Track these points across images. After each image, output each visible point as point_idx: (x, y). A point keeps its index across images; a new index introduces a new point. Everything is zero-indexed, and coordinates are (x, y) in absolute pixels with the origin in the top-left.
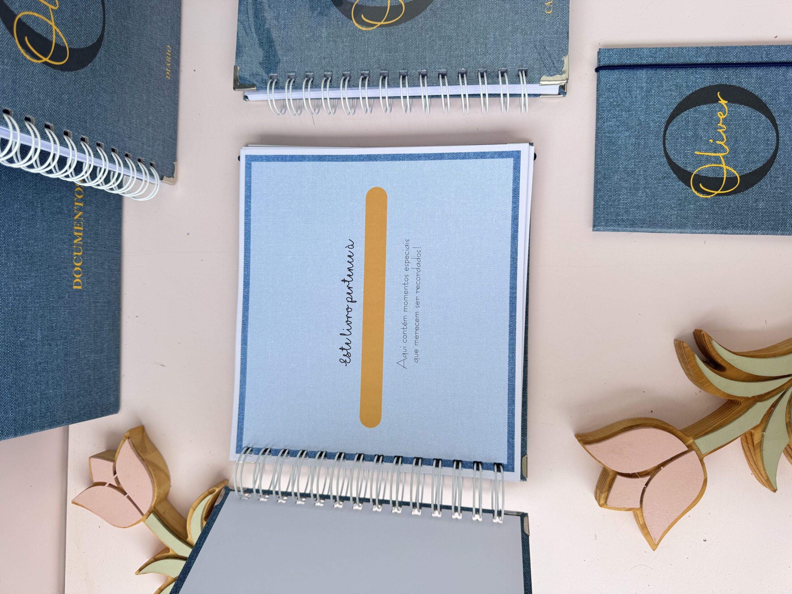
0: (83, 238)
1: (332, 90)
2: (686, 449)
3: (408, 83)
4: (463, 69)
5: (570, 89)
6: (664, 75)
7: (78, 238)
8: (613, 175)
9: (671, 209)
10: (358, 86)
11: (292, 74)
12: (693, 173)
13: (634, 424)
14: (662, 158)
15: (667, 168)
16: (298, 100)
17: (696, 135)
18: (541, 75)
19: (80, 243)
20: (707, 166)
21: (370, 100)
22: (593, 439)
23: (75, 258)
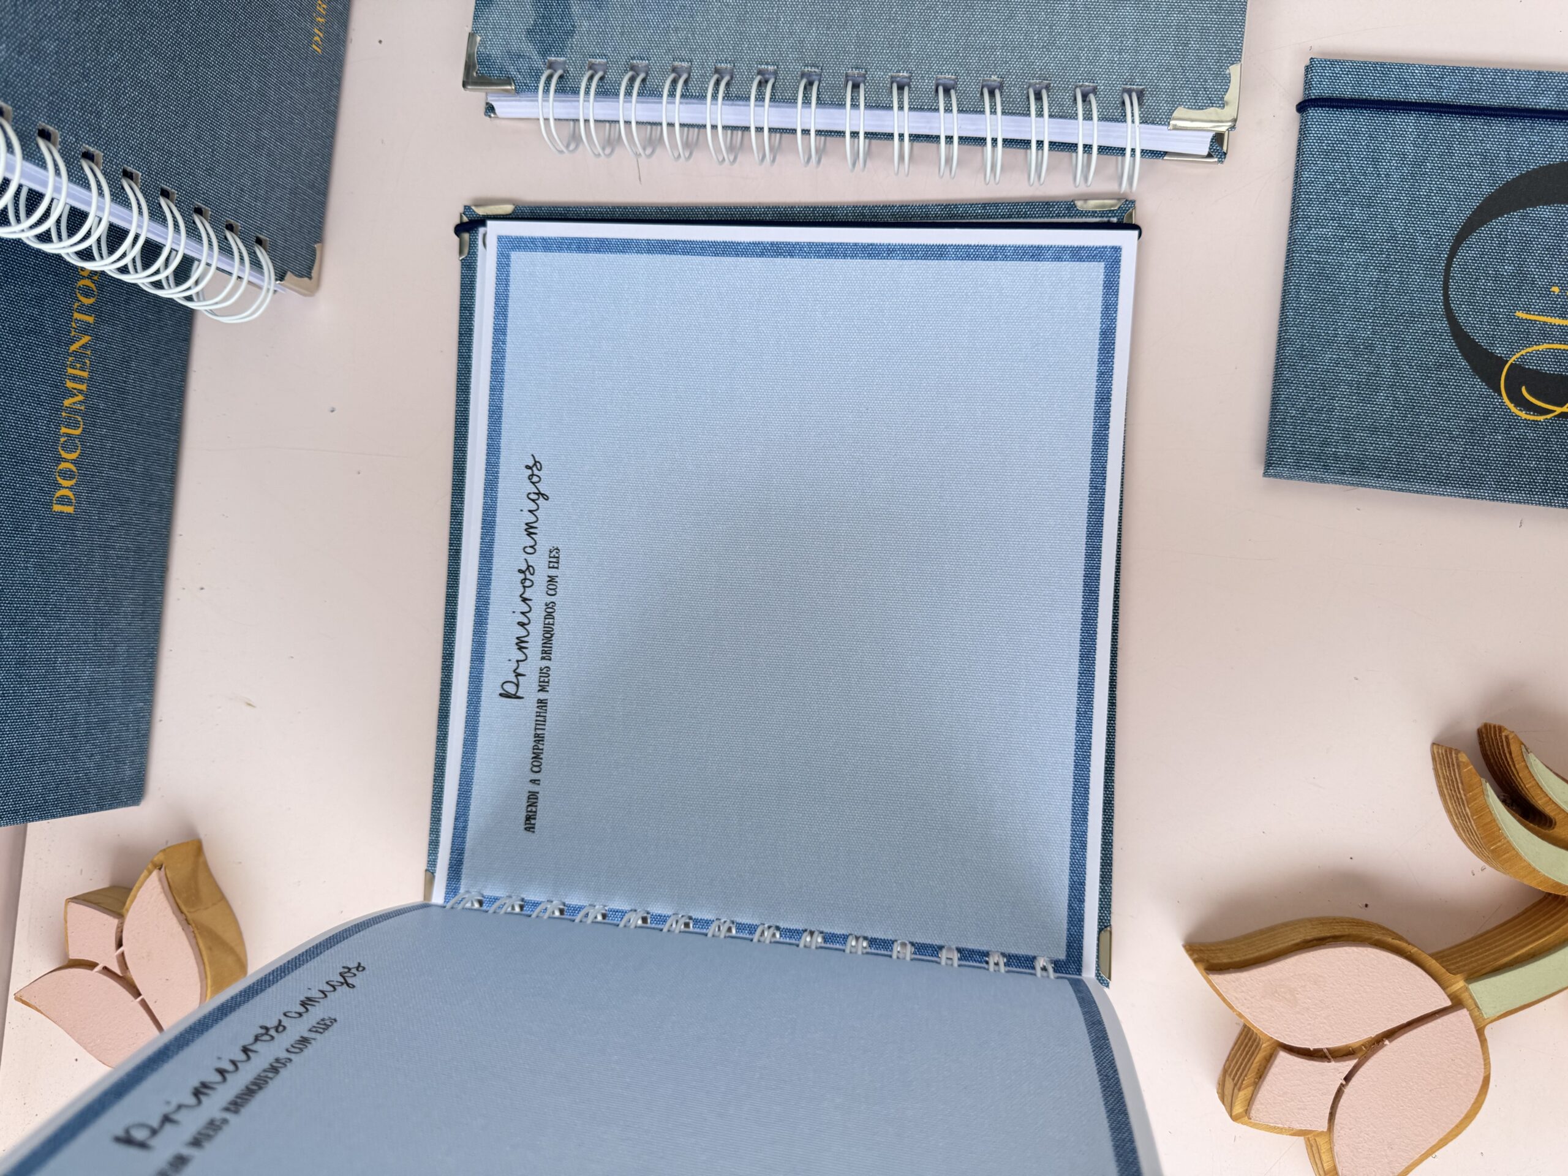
0: (86, 396)
1: (686, 103)
2: (1449, 1003)
3: (865, 99)
4: (994, 77)
5: (1235, 145)
6: (1458, 131)
7: (74, 395)
8: (1322, 350)
9: (1451, 440)
10: (748, 99)
11: (598, 61)
12: (1507, 361)
13: (1329, 935)
14: (1439, 320)
15: (1449, 345)
16: (607, 125)
17: (1521, 273)
18: (1174, 105)
19: (78, 407)
20: (1540, 348)
21: (773, 135)
22: (1230, 960)
23: (62, 440)
